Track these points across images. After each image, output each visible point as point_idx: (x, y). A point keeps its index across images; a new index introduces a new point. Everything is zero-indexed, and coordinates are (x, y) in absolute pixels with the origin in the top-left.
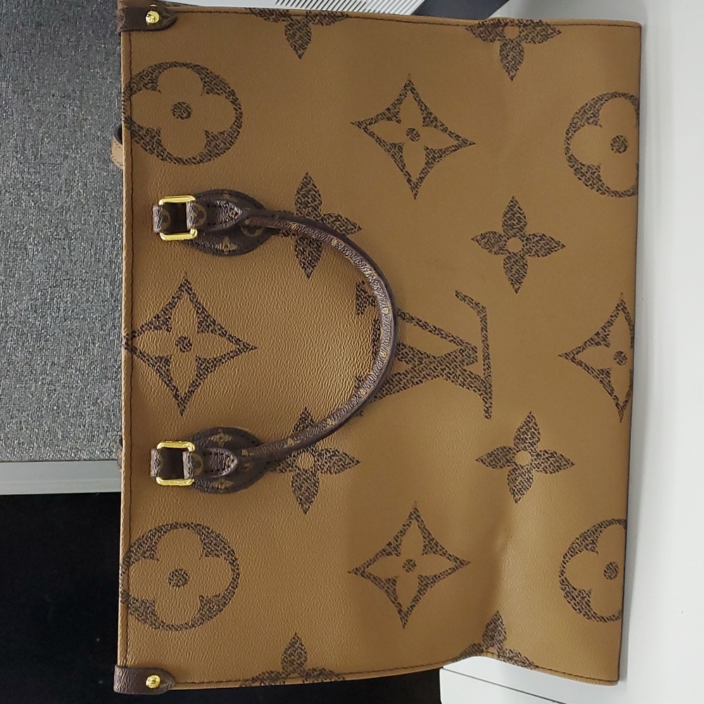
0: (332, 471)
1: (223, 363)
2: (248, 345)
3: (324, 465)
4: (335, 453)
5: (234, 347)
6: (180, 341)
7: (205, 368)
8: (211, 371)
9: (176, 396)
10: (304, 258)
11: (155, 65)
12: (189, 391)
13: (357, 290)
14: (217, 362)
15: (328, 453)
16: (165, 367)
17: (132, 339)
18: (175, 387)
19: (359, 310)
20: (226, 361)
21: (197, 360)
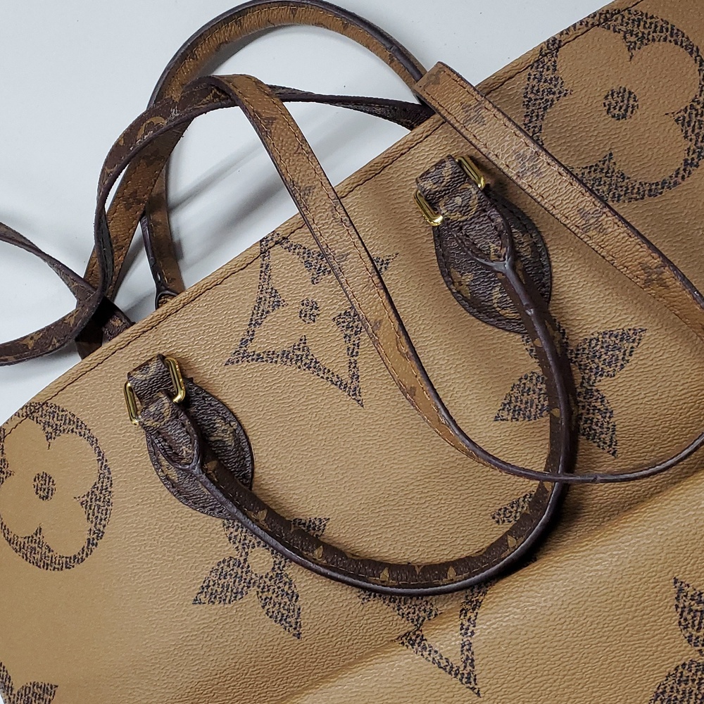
0: (267, 607)
1: (318, 375)
2: (359, 393)
3: (269, 590)
4: (294, 596)
5: (346, 377)
6: (311, 304)
7: (298, 356)
8: (299, 367)
9: (244, 342)
10: (517, 398)
11: (673, 26)
12: (259, 355)
13: (525, 497)
14: (314, 366)
15: (287, 586)
16: (269, 306)
17: (277, 243)
18: (253, 335)
19: (499, 514)
20: (322, 377)
21: (301, 340)
